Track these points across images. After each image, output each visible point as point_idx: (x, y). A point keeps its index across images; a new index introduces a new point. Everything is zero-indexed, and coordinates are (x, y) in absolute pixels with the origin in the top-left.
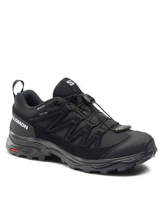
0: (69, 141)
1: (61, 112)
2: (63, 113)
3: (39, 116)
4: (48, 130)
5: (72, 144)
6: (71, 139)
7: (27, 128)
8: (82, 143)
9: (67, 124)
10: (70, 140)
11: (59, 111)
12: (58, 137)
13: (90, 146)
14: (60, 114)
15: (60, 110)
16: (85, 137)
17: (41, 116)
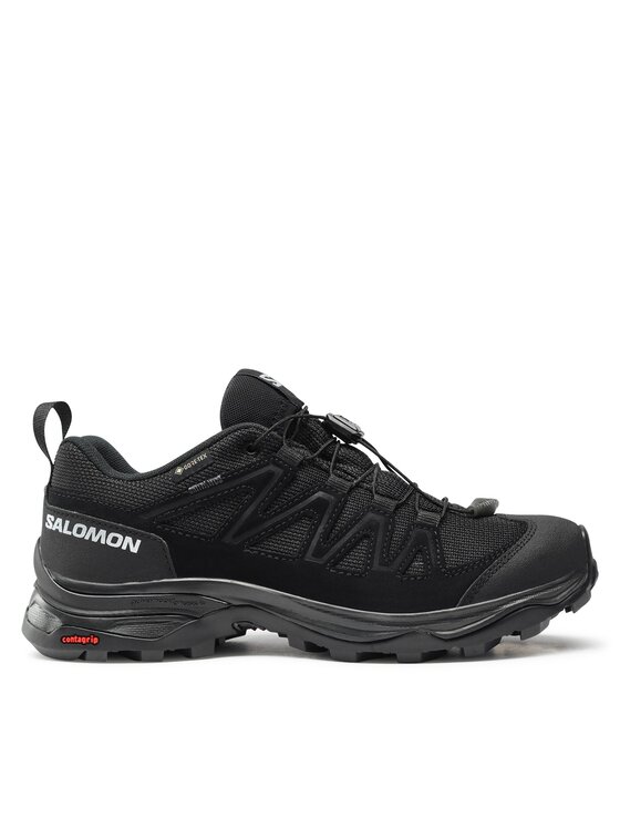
0: (320, 562)
1: (271, 468)
2: (279, 471)
3: (187, 495)
4: (228, 539)
5: (339, 570)
6: (330, 554)
7: (134, 550)
8: (376, 562)
9: (301, 505)
10: (326, 557)
11: (261, 467)
12: (274, 555)
13: (409, 565)
14: (270, 475)
15: (268, 464)
16: (379, 539)
17: (195, 492)
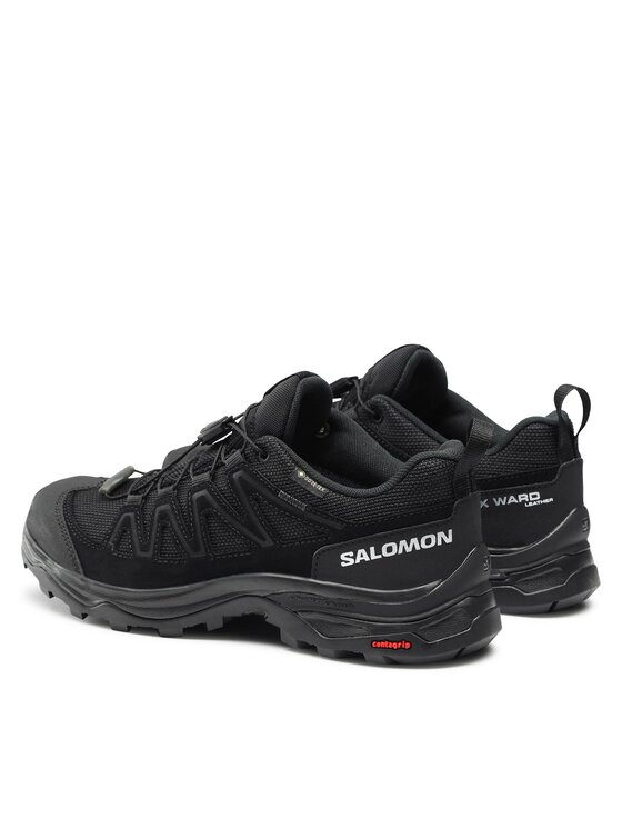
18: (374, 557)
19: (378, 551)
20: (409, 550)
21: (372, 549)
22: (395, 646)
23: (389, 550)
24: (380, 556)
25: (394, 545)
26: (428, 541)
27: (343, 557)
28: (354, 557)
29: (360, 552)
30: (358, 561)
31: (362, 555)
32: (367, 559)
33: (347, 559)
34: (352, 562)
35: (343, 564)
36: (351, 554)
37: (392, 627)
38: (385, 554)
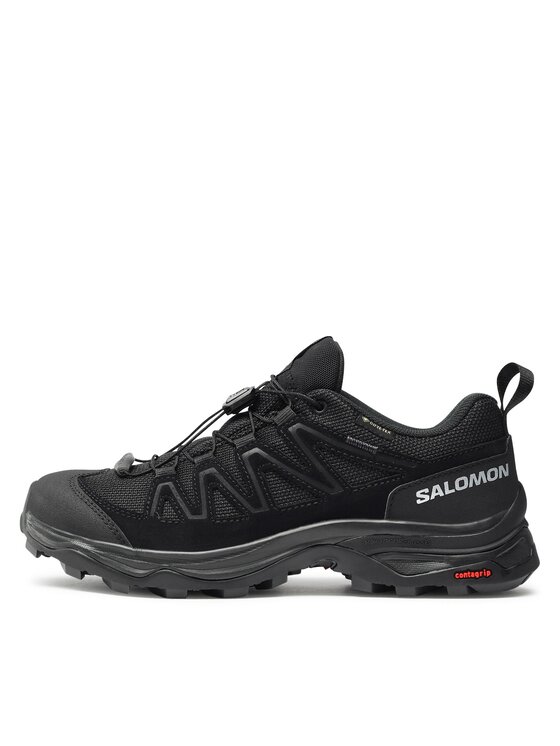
18: (448, 492)
19: (452, 486)
20: (478, 483)
21: (446, 484)
22: (477, 575)
23: (462, 484)
24: (453, 491)
25: (465, 478)
26: (493, 475)
27: (418, 494)
28: (430, 494)
29: (435, 488)
30: (433, 497)
31: (437, 491)
32: (442, 494)
33: (422, 497)
34: (427, 498)
35: (419, 502)
36: (427, 490)
37: (472, 557)
38: (458, 488)
